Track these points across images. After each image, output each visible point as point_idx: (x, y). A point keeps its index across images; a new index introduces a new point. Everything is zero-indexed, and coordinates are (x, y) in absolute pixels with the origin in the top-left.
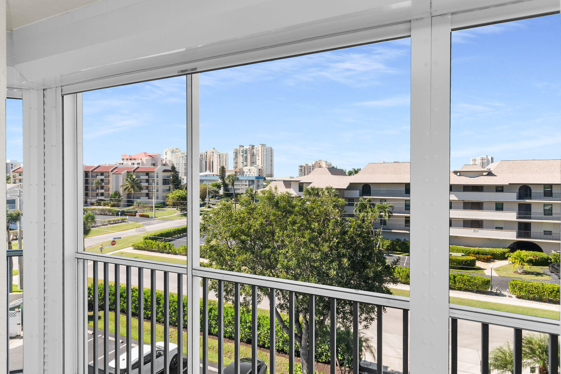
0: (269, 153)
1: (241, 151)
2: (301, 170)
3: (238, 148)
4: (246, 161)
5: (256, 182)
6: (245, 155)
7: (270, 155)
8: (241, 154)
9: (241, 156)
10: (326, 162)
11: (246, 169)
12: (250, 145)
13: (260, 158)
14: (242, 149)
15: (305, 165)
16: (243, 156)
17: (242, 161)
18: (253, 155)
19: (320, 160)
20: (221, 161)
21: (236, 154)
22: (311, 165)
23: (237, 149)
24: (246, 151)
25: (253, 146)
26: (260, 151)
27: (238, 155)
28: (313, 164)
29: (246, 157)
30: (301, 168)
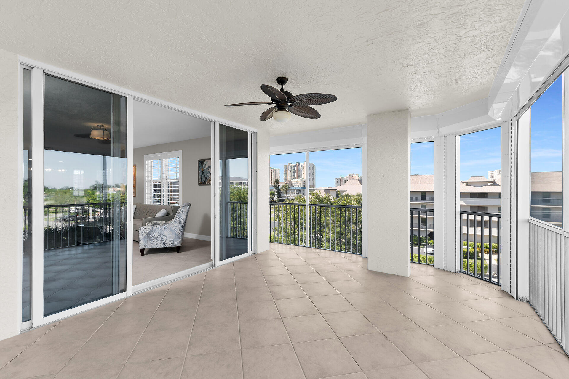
0: (312, 169)
1: (290, 167)
2: (338, 182)
3: (287, 164)
4: (294, 175)
5: (302, 191)
6: (293, 170)
7: (312, 171)
8: (290, 169)
9: (290, 171)
10: (358, 175)
11: (293, 181)
12: (297, 163)
13: (305, 172)
14: (290, 165)
15: (341, 178)
16: (291, 171)
17: (290, 175)
18: (299, 170)
19: (353, 174)
20: (275, 175)
21: (286, 169)
22: (345, 178)
23: (286, 166)
24: (294, 167)
25: (299, 163)
26: (305, 167)
27: (288, 171)
28: (348, 176)
29: (294, 172)
30: (338, 180)
